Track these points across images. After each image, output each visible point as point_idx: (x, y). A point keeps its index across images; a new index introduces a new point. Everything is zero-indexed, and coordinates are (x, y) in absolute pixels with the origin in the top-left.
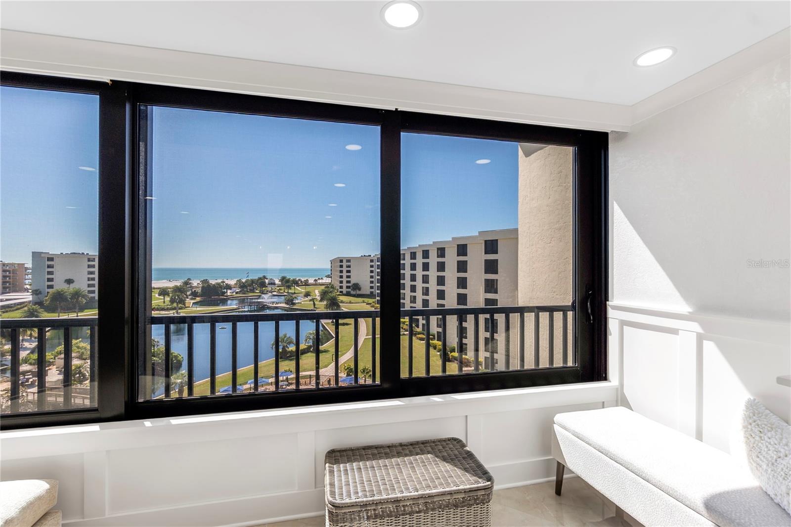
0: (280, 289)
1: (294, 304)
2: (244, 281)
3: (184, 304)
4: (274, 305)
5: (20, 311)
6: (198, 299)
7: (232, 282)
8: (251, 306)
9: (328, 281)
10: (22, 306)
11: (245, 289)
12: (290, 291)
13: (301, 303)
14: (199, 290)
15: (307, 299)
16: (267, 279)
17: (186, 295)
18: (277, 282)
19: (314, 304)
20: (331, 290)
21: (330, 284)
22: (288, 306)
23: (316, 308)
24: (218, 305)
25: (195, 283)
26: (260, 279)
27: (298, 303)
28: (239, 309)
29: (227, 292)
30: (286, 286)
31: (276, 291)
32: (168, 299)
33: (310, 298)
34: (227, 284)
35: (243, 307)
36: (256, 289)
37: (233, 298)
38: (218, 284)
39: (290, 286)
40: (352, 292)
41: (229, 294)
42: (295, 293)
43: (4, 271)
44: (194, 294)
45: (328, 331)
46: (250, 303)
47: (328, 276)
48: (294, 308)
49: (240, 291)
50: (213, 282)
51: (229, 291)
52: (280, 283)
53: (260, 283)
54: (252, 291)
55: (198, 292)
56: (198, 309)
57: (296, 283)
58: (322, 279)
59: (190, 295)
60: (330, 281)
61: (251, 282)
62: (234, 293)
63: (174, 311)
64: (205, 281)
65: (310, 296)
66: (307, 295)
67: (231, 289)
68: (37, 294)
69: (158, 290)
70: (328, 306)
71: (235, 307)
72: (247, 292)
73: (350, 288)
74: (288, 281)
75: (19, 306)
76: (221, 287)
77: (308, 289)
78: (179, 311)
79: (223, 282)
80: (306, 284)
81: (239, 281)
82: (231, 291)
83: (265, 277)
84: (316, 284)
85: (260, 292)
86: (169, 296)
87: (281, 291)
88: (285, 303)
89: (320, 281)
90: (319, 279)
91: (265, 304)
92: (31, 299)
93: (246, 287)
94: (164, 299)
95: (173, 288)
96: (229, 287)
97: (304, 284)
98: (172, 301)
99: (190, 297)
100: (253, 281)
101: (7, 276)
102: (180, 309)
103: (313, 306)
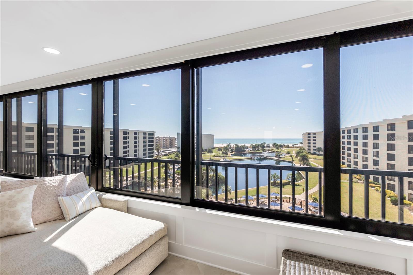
0: (273, 150)
1: (280, 158)
2: (254, 145)
3: (228, 155)
4: (270, 158)
5: (174, 154)
6: (234, 153)
7: (248, 145)
8: (257, 157)
9: (301, 145)
10: (175, 152)
11: (255, 149)
12: (278, 151)
13: (284, 157)
14: (234, 149)
15: (288, 155)
16: (266, 144)
17: (229, 151)
18: (271, 146)
19: (292, 158)
20: (303, 151)
21: (302, 147)
22: (277, 159)
23: (294, 161)
24: (242, 156)
25: (232, 145)
26: (262, 144)
27: (283, 157)
28: (252, 158)
29: (246, 150)
30: (276, 148)
31: (271, 150)
32: (221, 152)
33: (289, 155)
34: (246, 146)
35: (254, 158)
36: (260, 149)
37: (249, 153)
38: (242, 146)
39: (278, 148)
40: (317, 153)
41: (247, 151)
42: (281, 152)
43: (170, 140)
44: (232, 151)
45: (301, 174)
46: (257, 156)
47: (301, 143)
48: (280, 160)
49: (253, 150)
50: (240, 145)
51: (247, 150)
52: (273, 146)
53: (262, 146)
54: (258, 150)
55: (233, 150)
56: (233, 157)
57: (281, 146)
58: (297, 144)
59: (230, 151)
60: (302, 146)
61: (257, 146)
62: (250, 151)
63: (224, 158)
64: (236, 145)
65: (289, 153)
66: (288, 153)
67: (248, 149)
68: (179, 148)
69: (218, 148)
70: (301, 160)
71: (250, 157)
72: (256, 150)
73: (316, 150)
74: (277, 145)
75: (174, 153)
76: (243, 147)
77: (289, 150)
78: (226, 158)
79: (244, 145)
80: (287, 147)
81: (252, 145)
82: (248, 150)
83: (264, 143)
84: (293, 147)
85: (262, 151)
86: (222, 151)
87: (273, 151)
88: (276, 157)
89: (296, 146)
90: (295, 144)
91: (265, 157)
92: (177, 150)
93: (255, 148)
94: (220, 152)
95: (223, 147)
96: (247, 148)
97: (286, 147)
98: (223, 153)
99: (230, 152)
100: (258, 145)
101: (171, 142)
102: (226, 157)
103: (291, 159)
